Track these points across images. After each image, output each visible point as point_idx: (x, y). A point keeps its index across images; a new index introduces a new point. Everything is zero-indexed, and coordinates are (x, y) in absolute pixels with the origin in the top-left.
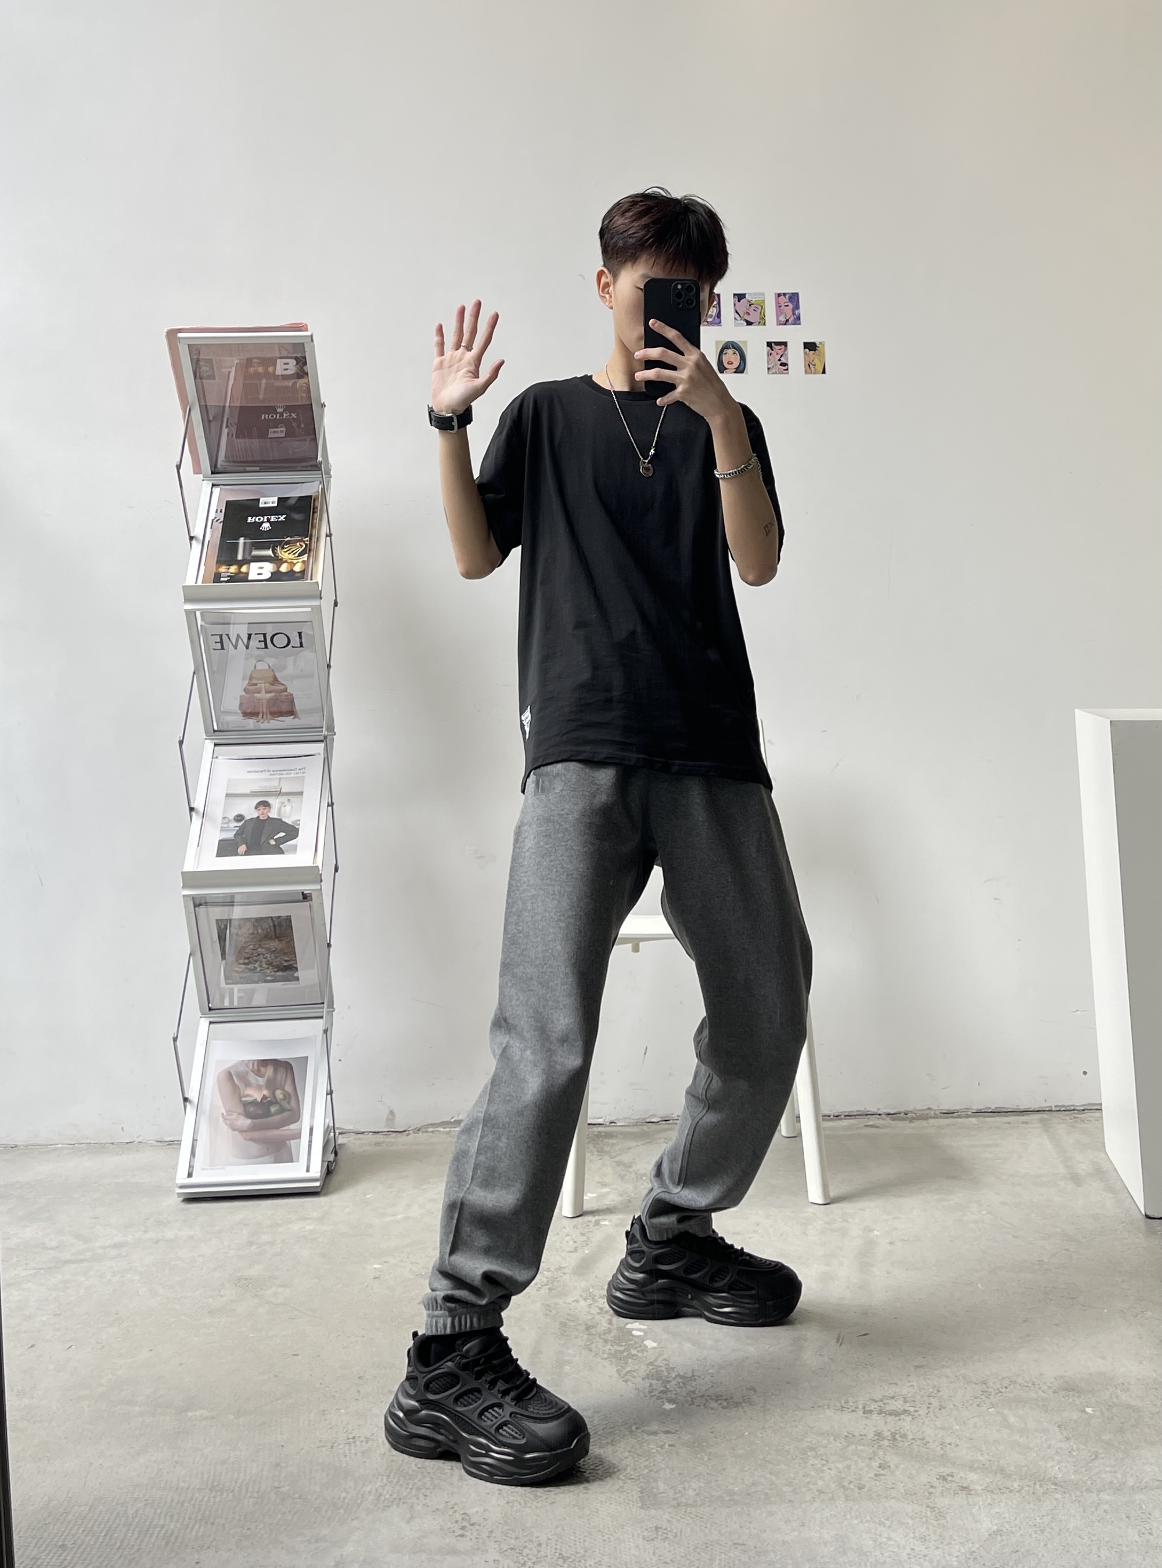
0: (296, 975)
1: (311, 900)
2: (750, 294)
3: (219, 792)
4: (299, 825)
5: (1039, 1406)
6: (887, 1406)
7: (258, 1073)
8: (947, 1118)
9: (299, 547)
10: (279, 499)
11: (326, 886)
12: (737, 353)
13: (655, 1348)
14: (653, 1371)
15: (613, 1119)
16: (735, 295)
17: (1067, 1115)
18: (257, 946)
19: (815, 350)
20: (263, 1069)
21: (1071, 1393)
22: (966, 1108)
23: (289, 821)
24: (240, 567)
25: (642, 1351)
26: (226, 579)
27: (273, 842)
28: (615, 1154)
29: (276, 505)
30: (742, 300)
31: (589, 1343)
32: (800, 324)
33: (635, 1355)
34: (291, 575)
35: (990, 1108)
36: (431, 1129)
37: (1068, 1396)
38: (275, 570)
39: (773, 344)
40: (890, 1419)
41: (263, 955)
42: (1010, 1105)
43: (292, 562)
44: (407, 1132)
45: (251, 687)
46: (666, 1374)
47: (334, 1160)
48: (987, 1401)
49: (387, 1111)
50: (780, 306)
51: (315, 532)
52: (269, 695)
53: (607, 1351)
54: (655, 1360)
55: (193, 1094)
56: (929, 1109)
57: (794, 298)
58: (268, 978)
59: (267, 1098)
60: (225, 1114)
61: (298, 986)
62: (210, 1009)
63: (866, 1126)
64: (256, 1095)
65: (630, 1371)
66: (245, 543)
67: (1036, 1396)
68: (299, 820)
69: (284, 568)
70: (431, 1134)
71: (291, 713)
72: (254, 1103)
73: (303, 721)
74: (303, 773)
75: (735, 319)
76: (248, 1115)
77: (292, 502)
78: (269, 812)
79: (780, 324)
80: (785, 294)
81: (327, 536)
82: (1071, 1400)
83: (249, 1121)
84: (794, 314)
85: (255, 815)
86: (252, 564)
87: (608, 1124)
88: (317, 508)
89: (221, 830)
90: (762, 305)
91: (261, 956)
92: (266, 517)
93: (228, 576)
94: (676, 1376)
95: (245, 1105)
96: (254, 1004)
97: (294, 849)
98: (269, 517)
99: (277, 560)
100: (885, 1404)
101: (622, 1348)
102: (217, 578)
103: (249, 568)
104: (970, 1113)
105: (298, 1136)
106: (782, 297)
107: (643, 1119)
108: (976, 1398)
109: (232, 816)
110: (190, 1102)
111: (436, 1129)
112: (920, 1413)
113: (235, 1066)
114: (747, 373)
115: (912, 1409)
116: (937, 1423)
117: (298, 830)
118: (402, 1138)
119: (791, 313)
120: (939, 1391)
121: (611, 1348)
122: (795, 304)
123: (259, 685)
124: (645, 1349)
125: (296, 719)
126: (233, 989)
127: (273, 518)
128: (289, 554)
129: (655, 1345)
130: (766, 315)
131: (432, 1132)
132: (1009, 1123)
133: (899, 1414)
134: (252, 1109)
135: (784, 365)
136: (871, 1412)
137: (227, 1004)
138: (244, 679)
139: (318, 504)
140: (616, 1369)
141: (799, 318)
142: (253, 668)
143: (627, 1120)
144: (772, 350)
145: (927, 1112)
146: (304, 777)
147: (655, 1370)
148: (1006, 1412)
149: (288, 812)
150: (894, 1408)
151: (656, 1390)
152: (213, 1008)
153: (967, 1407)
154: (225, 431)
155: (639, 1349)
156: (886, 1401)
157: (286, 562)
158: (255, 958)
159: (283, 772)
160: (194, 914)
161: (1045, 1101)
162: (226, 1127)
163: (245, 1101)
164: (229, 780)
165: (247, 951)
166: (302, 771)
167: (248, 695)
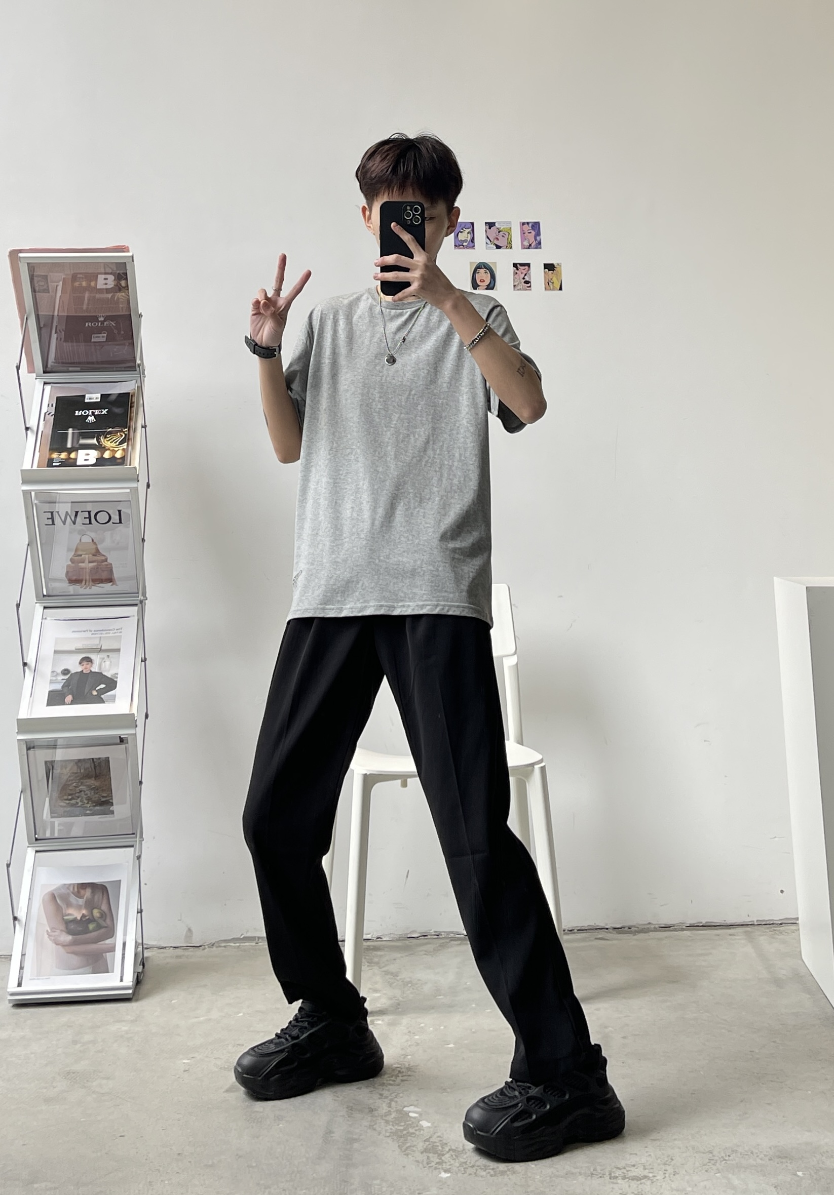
0: (111, 809)
1: (128, 743)
2: (500, 223)
3: (48, 650)
4: (117, 678)
5: (758, 1172)
6: (629, 1173)
7: (78, 895)
8: (665, 931)
9: (120, 437)
10: (102, 395)
11: (139, 731)
12: (488, 272)
13: (429, 1127)
14: (430, 1146)
15: (379, 934)
16: (486, 223)
17: (768, 928)
18: (80, 784)
19: (553, 270)
20: (82, 892)
21: (784, 1160)
22: (681, 923)
23: (109, 674)
24: (70, 454)
25: (420, 1130)
26: (58, 464)
27: (95, 693)
28: (383, 965)
29: (99, 400)
30: (492, 228)
31: (373, 1124)
32: (540, 248)
33: (413, 1133)
34: (113, 461)
35: (701, 923)
36: (223, 945)
37: (781, 1162)
38: (100, 456)
39: (518, 265)
40: (634, 1184)
41: (84, 792)
42: (717, 920)
43: (114, 450)
44: (203, 947)
45: (76, 558)
46: (440, 1148)
47: (142, 972)
48: (714, 1168)
49: (186, 929)
50: (524, 233)
51: (132, 424)
52: (91, 565)
53: (390, 1131)
54: (430, 1137)
55: (21, 914)
56: (650, 923)
57: (536, 226)
58: (88, 812)
59: (86, 916)
60: (49, 931)
61: (113, 819)
62: (36, 839)
63: (596, 939)
64: (76, 914)
65: (410, 1146)
66: (73, 433)
67: (755, 1163)
68: (117, 674)
69: (107, 455)
70: (223, 948)
71: (110, 580)
72: (74, 921)
73: (120, 587)
74: (121, 632)
75: (486, 243)
76: (69, 932)
77: (113, 398)
78: (91, 666)
79: (525, 248)
80: (528, 223)
81: (142, 427)
82: (784, 1166)
83: (70, 938)
84: (536, 240)
85: (79, 669)
86: (79, 451)
87: (375, 939)
88: (134, 403)
89: (50, 683)
90: (509, 231)
91: (83, 792)
92: (91, 411)
93: (60, 462)
94: (450, 1150)
95: (67, 923)
96: (73, 834)
97: (113, 699)
98: (94, 411)
99: (100, 448)
100: (628, 1171)
101: (402, 1128)
102: (50, 463)
103: (77, 455)
104: (684, 927)
105: (112, 949)
106: (526, 225)
107: (405, 934)
108: (704, 1165)
109: (59, 670)
110: (19, 920)
111: (228, 944)
112: (658, 1177)
113: (58, 889)
114: (496, 290)
115: (651, 1175)
116: (673, 1185)
117: (116, 682)
118: (199, 952)
119: (534, 240)
120: (672, 1160)
121: (392, 1127)
122: (536, 231)
123: (83, 556)
124: (421, 1129)
125: (114, 586)
126: (54, 822)
127: (97, 412)
128: (112, 442)
129: (429, 1125)
130: (512, 241)
131: (225, 947)
132: (718, 935)
133: (641, 1179)
134: (72, 926)
135: (527, 282)
136: (616, 1177)
137: (48, 835)
138: (69, 550)
139: (135, 399)
140: (397, 1145)
141: (540, 243)
142: (79, 541)
143: (392, 936)
144: (518, 270)
145: (648, 926)
146: (121, 636)
147: (431, 1145)
148: (730, 1176)
149: (107, 667)
150: (634, 1174)
151: (433, 1161)
152: (39, 838)
153: (697, 1173)
154: (54, 336)
155: (417, 1128)
156: (628, 1169)
157: (109, 449)
158: (77, 795)
159: (103, 632)
160: (26, 756)
161: (748, 916)
162: (50, 942)
163: (67, 919)
164: (57, 639)
165: (70, 788)
166: (119, 631)
167: (73, 565)
